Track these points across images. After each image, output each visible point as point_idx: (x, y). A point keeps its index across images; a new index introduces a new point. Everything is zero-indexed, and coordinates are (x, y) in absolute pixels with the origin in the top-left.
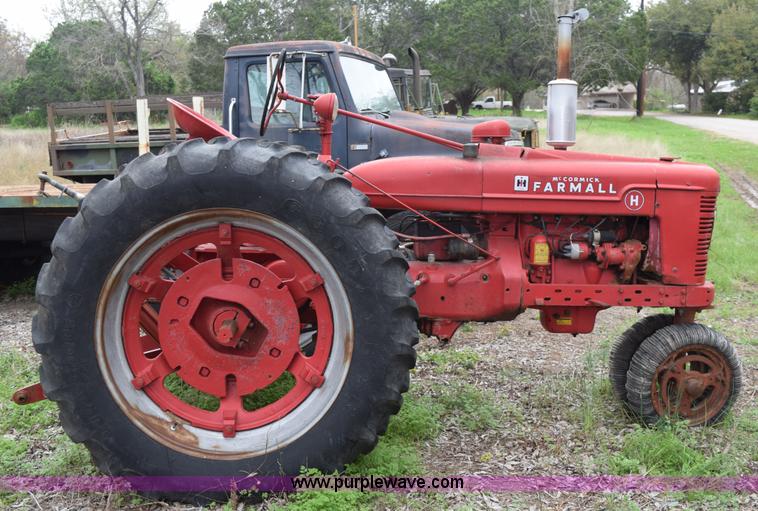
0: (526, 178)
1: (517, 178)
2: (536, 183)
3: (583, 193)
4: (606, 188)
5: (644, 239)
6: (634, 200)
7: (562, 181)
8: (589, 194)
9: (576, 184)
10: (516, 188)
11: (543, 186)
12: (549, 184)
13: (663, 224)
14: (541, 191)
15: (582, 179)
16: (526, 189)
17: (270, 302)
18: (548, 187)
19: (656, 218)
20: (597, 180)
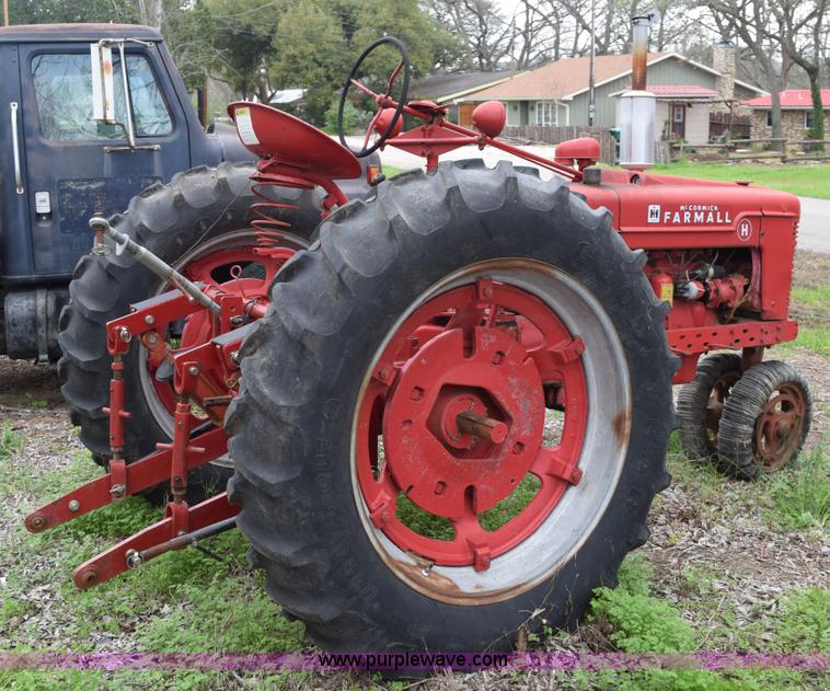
0: (658, 208)
1: (651, 207)
2: (667, 213)
3: (705, 224)
4: (723, 217)
5: (748, 274)
6: (745, 230)
7: (687, 210)
8: (710, 224)
9: (699, 213)
10: (650, 220)
11: (672, 216)
12: (677, 214)
13: (766, 256)
14: (670, 223)
15: (704, 208)
16: (657, 220)
17: (513, 381)
18: (677, 218)
19: (760, 250)
20: (716, 208)
